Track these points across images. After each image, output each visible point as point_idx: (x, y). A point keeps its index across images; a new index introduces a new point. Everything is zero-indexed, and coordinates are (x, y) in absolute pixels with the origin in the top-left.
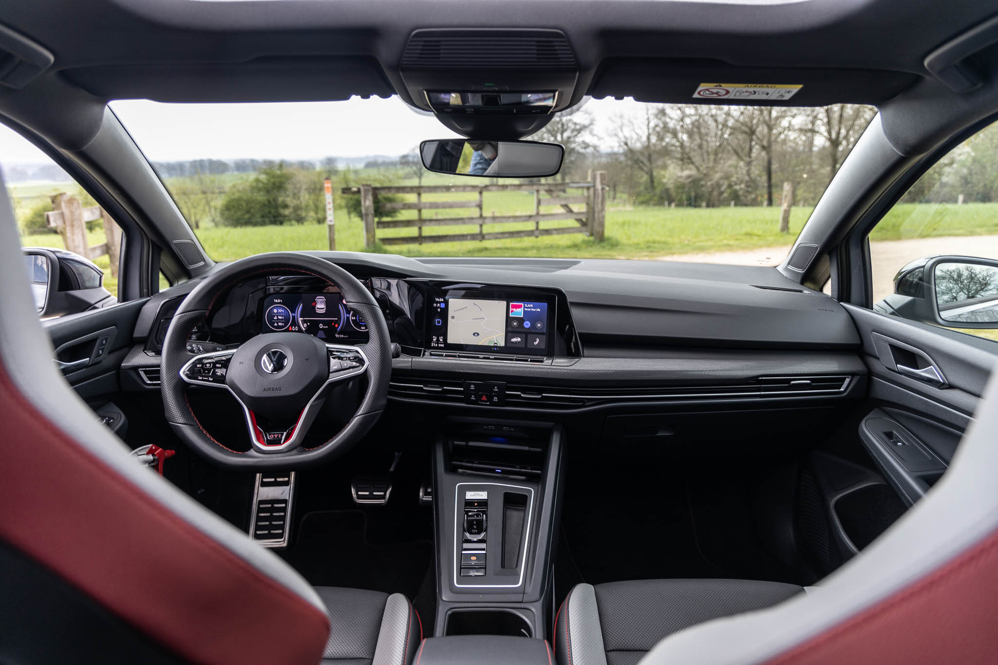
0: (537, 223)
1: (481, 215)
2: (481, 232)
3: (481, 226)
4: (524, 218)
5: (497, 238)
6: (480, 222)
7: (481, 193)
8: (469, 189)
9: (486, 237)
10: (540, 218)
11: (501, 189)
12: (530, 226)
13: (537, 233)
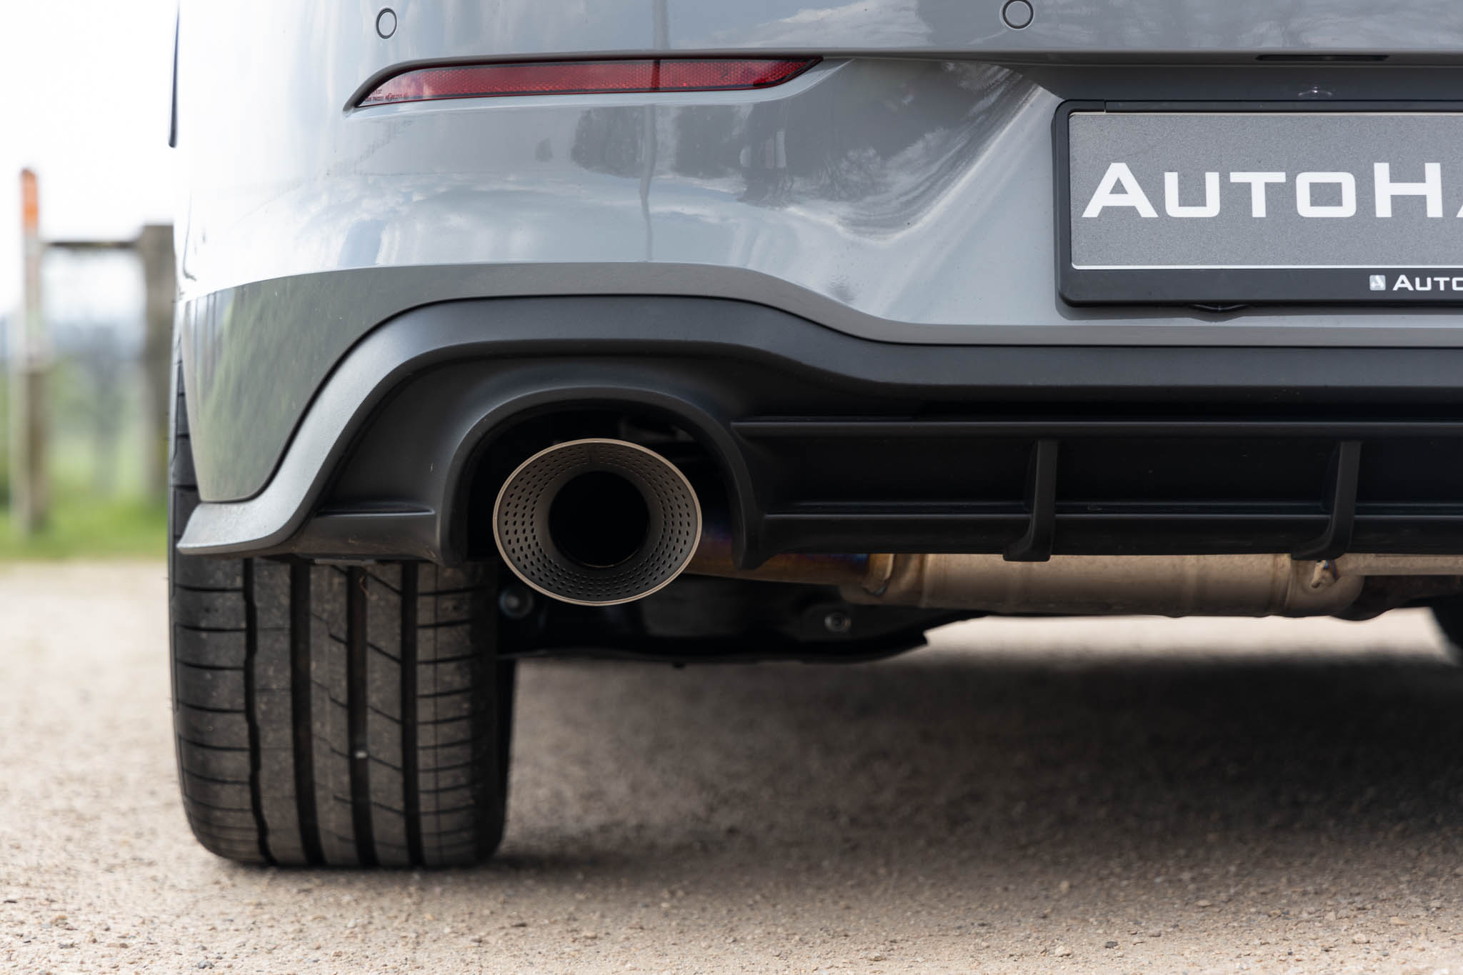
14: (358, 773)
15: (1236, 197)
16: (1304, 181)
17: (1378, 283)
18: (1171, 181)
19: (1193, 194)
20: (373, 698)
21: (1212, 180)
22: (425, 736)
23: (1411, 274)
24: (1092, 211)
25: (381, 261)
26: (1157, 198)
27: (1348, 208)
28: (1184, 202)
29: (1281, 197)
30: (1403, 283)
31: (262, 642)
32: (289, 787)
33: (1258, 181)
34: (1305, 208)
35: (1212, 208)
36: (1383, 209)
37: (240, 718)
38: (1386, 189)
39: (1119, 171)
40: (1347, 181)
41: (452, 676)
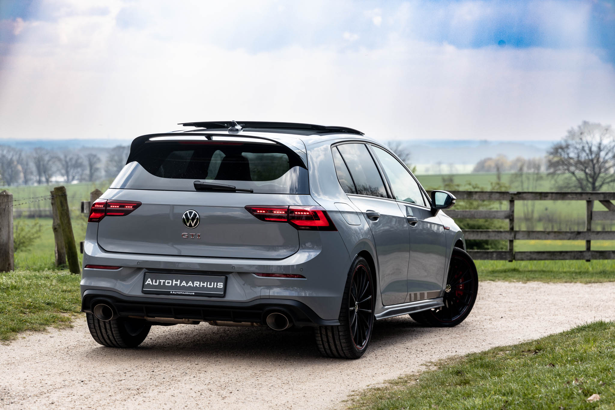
0: (588, 242)
1: (512, 229)
2: (511, 249)
3: (511, 242)
4: (569, 235)
5: (531, 259)
6: (510, 237)
7: (512, 202)
8: (497, 195)
9: (518, 257)
10: (593, 236)
11: (539, 197)
12: (580, 245)
13: (588, 255)
14: (108, 336)
15: (160, 283)
16: (167, 281)
17: (171, 292)
18: (154, 280)
19: (156, 282)
20: (107, 328)
21: (158, 281)
22: (114, 332)
23: (175, 292)
24: (146, 284)
25: (92, 285)
26: (152, 282)
27: (170, 284)
28: (155, 283)
29: (164, 283)
30: (174, 292)
31: (95, 321)
32: (102, 337)
33: (162, 281)
34: (166, 284)
35: (157, 284)
36: (174, 285)
37: (94, 329)
38: (174, 282)
39: (149, 279)
40: (171, 281)
41: (115, 326)
